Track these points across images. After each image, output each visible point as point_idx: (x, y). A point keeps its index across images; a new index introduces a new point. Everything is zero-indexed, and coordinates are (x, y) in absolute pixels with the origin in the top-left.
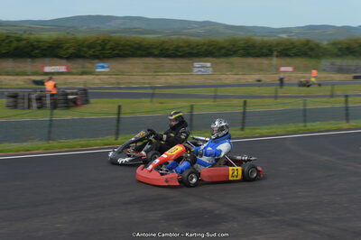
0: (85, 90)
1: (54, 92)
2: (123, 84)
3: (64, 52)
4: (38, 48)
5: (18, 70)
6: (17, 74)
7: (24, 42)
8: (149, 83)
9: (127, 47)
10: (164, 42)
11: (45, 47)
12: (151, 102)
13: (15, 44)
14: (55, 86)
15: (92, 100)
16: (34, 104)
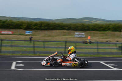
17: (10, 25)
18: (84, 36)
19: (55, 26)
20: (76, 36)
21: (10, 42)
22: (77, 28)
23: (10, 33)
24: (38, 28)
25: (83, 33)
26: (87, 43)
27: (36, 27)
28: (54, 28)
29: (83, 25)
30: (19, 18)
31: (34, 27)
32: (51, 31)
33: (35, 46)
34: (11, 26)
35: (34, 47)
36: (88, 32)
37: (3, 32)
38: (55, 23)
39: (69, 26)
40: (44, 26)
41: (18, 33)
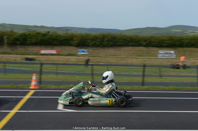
17: (54, 40)
18: (174, 56)
20: (160, 56)
21: (55, 66)
22: (162, 43)
23: (54, 52)
24: (98, 43)
25: (172, 52)
26: (178, 68)
27: (95, 43)
28: (123, 44)
29: (171, 39)
30: (67, 29)
31: (92, 43)
32: (119, 48)
33: (94, 72)
34: (55, 42)
35: (92, 74)
36: (180, 49)
37: (43, 52)
38: (125, 36)
39: (149, 39)
40: (107, 41)
41: (66, 52)
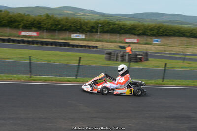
0: (147, 53)
1: (130, 53)
2: (168, 51)
3: (137, 32)
4: (123, 29)
5: (112, 40)
6: (112, 42)
7: (116, 26)
8: (182, 52)
9: (172, 31)
10: (193, 29)
11: (127, 29)
12: (183, 62)
13: (111, 26)
14: (131, 50)
15: (150, 59)
16: (120, 59)
19: (174, 31)
23: (135, 41)
